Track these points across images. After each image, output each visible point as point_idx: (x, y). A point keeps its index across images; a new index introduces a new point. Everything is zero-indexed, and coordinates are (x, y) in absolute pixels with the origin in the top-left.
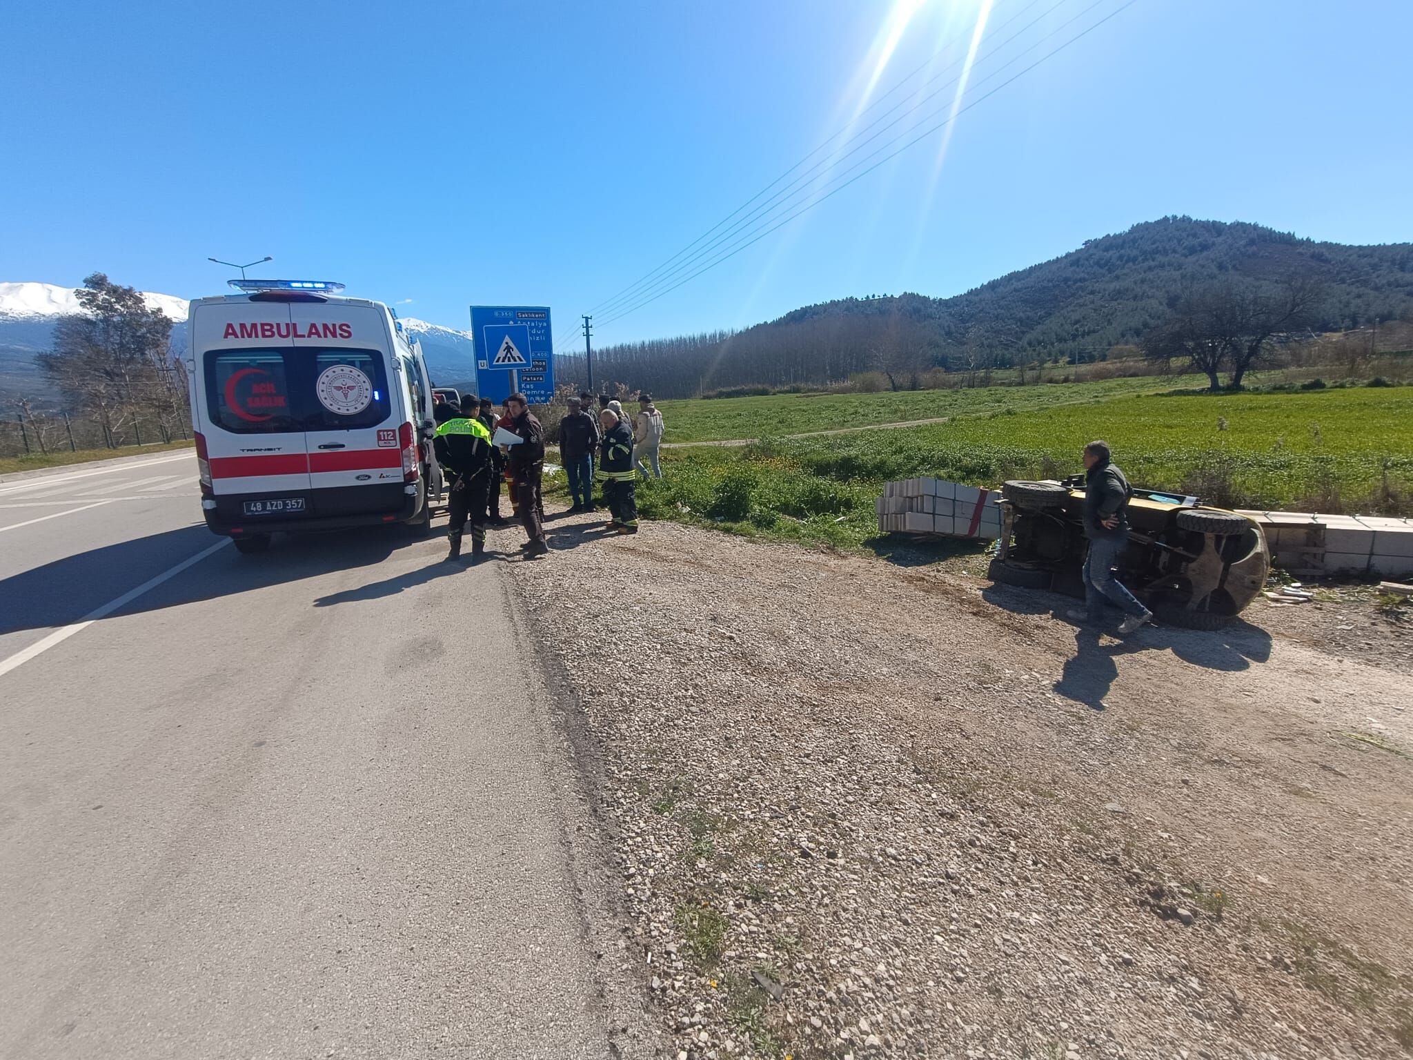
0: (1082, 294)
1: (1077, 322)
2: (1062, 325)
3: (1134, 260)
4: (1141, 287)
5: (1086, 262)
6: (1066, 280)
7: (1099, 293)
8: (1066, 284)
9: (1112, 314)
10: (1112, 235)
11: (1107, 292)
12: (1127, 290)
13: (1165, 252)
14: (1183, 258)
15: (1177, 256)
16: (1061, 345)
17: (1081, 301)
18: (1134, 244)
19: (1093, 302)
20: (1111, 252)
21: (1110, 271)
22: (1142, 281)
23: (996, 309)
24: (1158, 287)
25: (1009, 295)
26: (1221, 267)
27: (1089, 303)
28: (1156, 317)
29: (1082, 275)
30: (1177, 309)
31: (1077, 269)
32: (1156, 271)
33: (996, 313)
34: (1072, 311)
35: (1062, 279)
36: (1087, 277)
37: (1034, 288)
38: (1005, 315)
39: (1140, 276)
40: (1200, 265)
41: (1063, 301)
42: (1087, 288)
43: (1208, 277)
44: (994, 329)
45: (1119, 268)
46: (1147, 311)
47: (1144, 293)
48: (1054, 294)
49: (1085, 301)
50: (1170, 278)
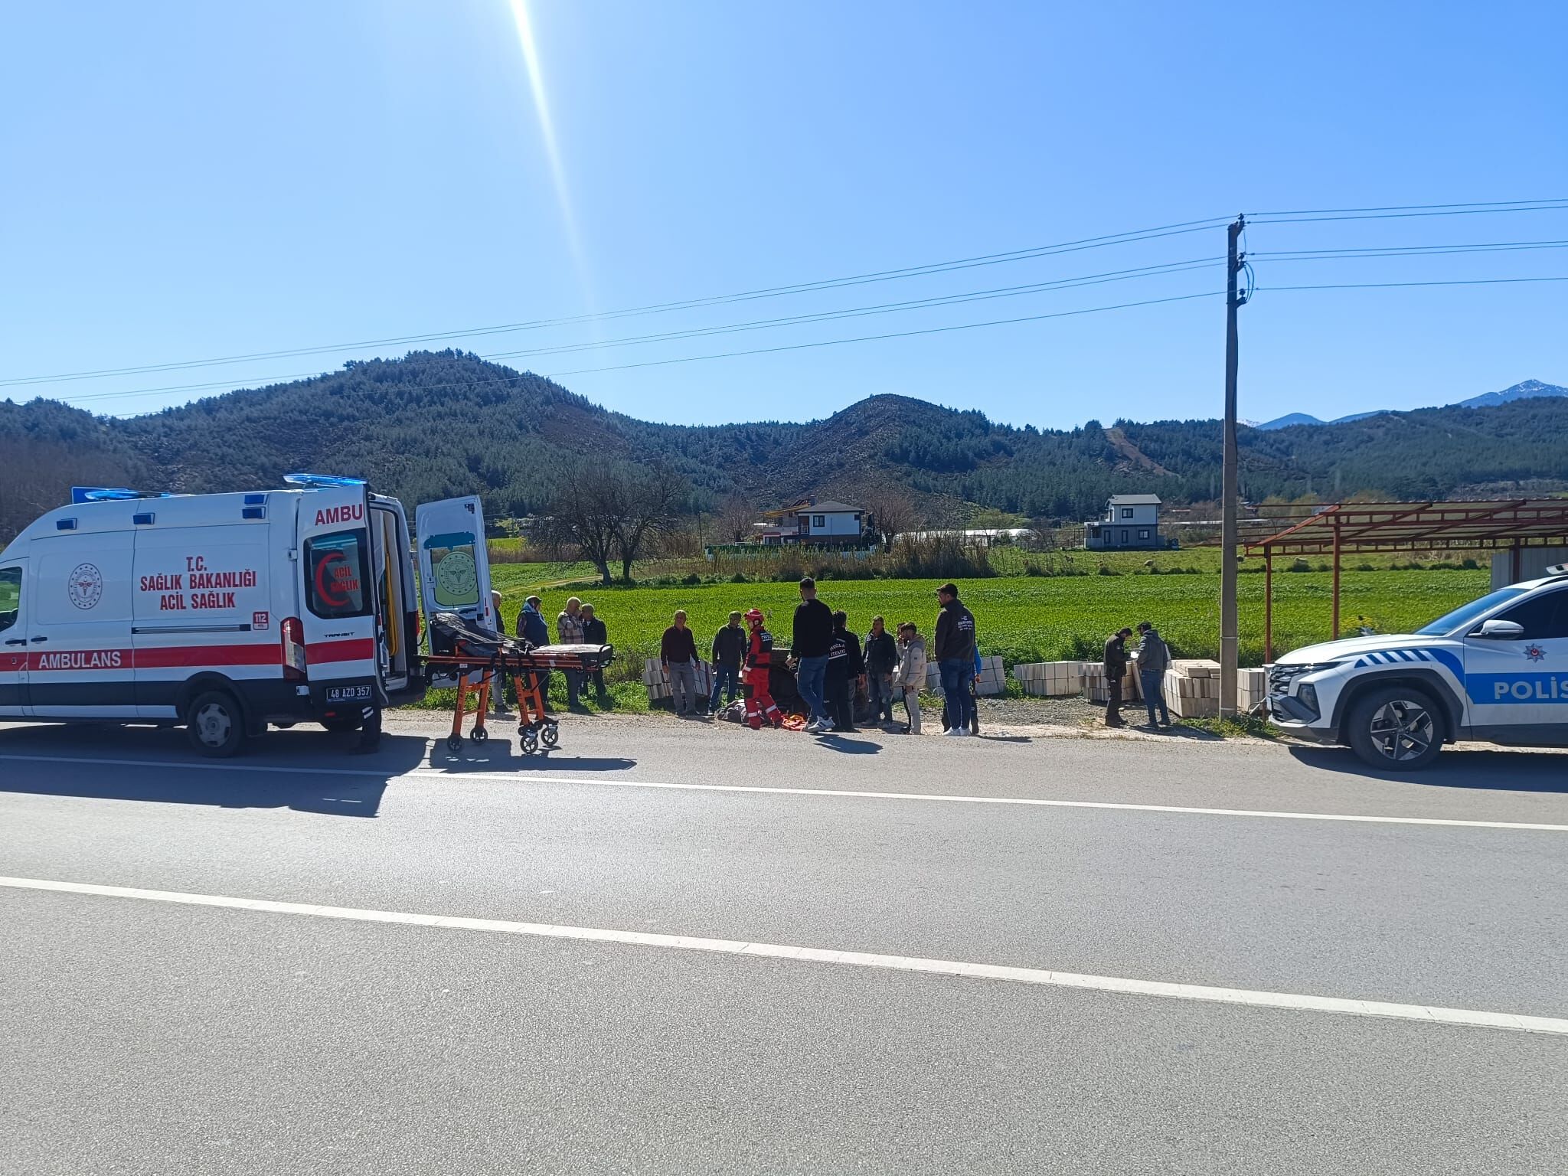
0: (354, 439)
3: (418, 400)
4: (433, 441)
5: (353, 393)
6: (328, 415)
7: (378, 440)
8: (327, 419)
9: (400, 473)
10: (383, 360)
11: (389, 441)
12: (415, 441)
13: (455, 396)
14: (477, 408)
15: (470, 404)
17: (355, 448)
18: (415, 378)
20: (386, 384)
21: (388, 411)
22: (432, 430)
23: (219, 447)
24: (453, 442)
25: (238, 427)
26: (521, 426)
27: (366, 453)
28: (457, 483)
29: (350, 410)
30: (480, 475)
31: (341, 401)
32: (447, 421)
33: (220, 453)
34: (343, 462)
35: (321, 412)
36: (357, 414)
37: (278, 421)
38: (235, 457)
39: (429, 424)
40: (498, 420)
41: (327, 446)
42: (359, 431)
43: (508, 437)
44: (220, 478)
45: (400, 409)
46: (445, 473)
47: (437, 448)
48: (311, 433)
49: (360, 449)
50: (465, 432)
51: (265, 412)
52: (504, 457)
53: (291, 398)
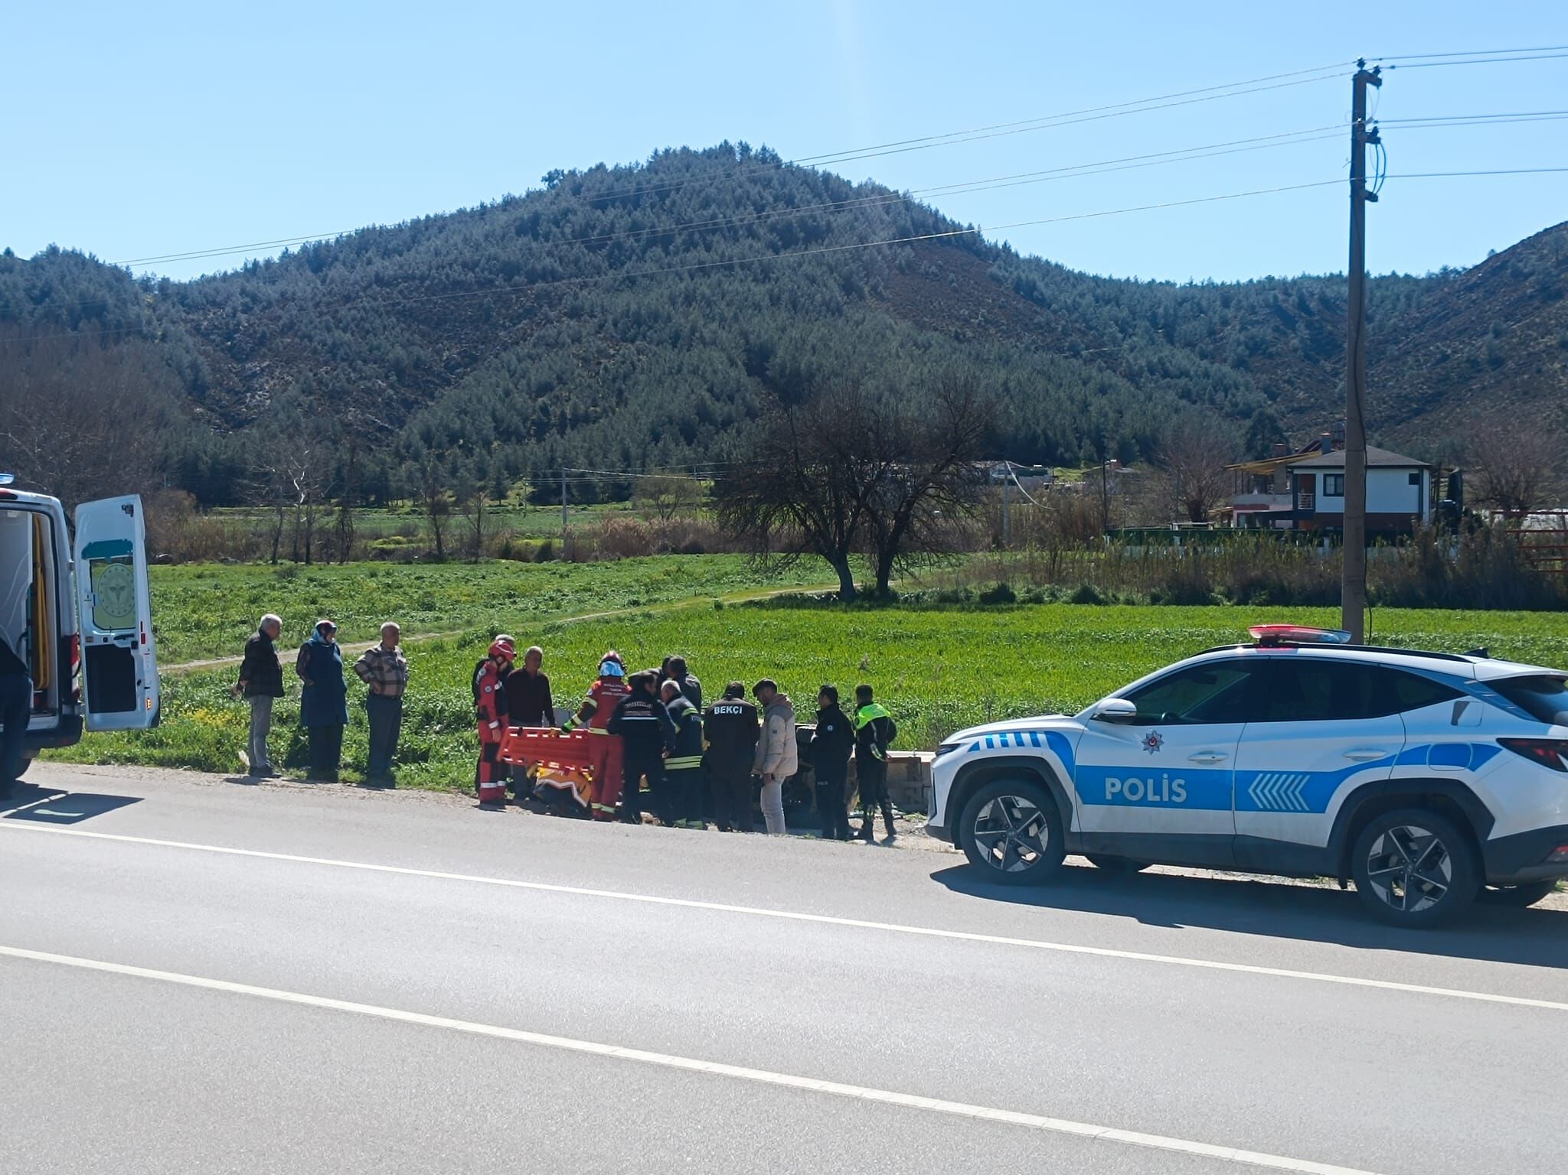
0: (552, 314)
1: (544, 389)
2: (507, 393)
3: (666, 241)
4: (686, 317)
5: (554, 229)
6: (509, 270)
7: (593, 316)
8: (508, 279)
9: (626, 377)
10: (610, 167)
11: (610, 318)
12: (655, 316)
13: (732, 233)
14: (770, 253)
15: (757, 245)
16: (508, 449)
17: (551, 332)
18: (663, 200)
19: (577, 340)
20: (611, 213)
21: (615, 263)
22: (687, 297)
23: (329, 330)
24: (723, 319)
25: (361, 293)
26: (848, 287)
27: (569, 341)
28: (724, 396)
29: (548, 261)
30: (768, 382)
31: (534, 245)
32: (715, 277)
33: (330, 342)
34: (530, 357)
35: (498, 266)
36: (560, 269)
37: (428, 282)
38: (354, 347)
39: (682, 286)
40: (807, 276)
41: (505, 328)
42: (560, 299)
43: (824, 308)
44: (327, 386)
45: (634, 258)
46: (703, 377)
47: (693, 330)
48: (481, 305)
49: (559, 333)
50: (746, 300)
51: (406, 267)
52: (813, 348)
53: (451, 242)
